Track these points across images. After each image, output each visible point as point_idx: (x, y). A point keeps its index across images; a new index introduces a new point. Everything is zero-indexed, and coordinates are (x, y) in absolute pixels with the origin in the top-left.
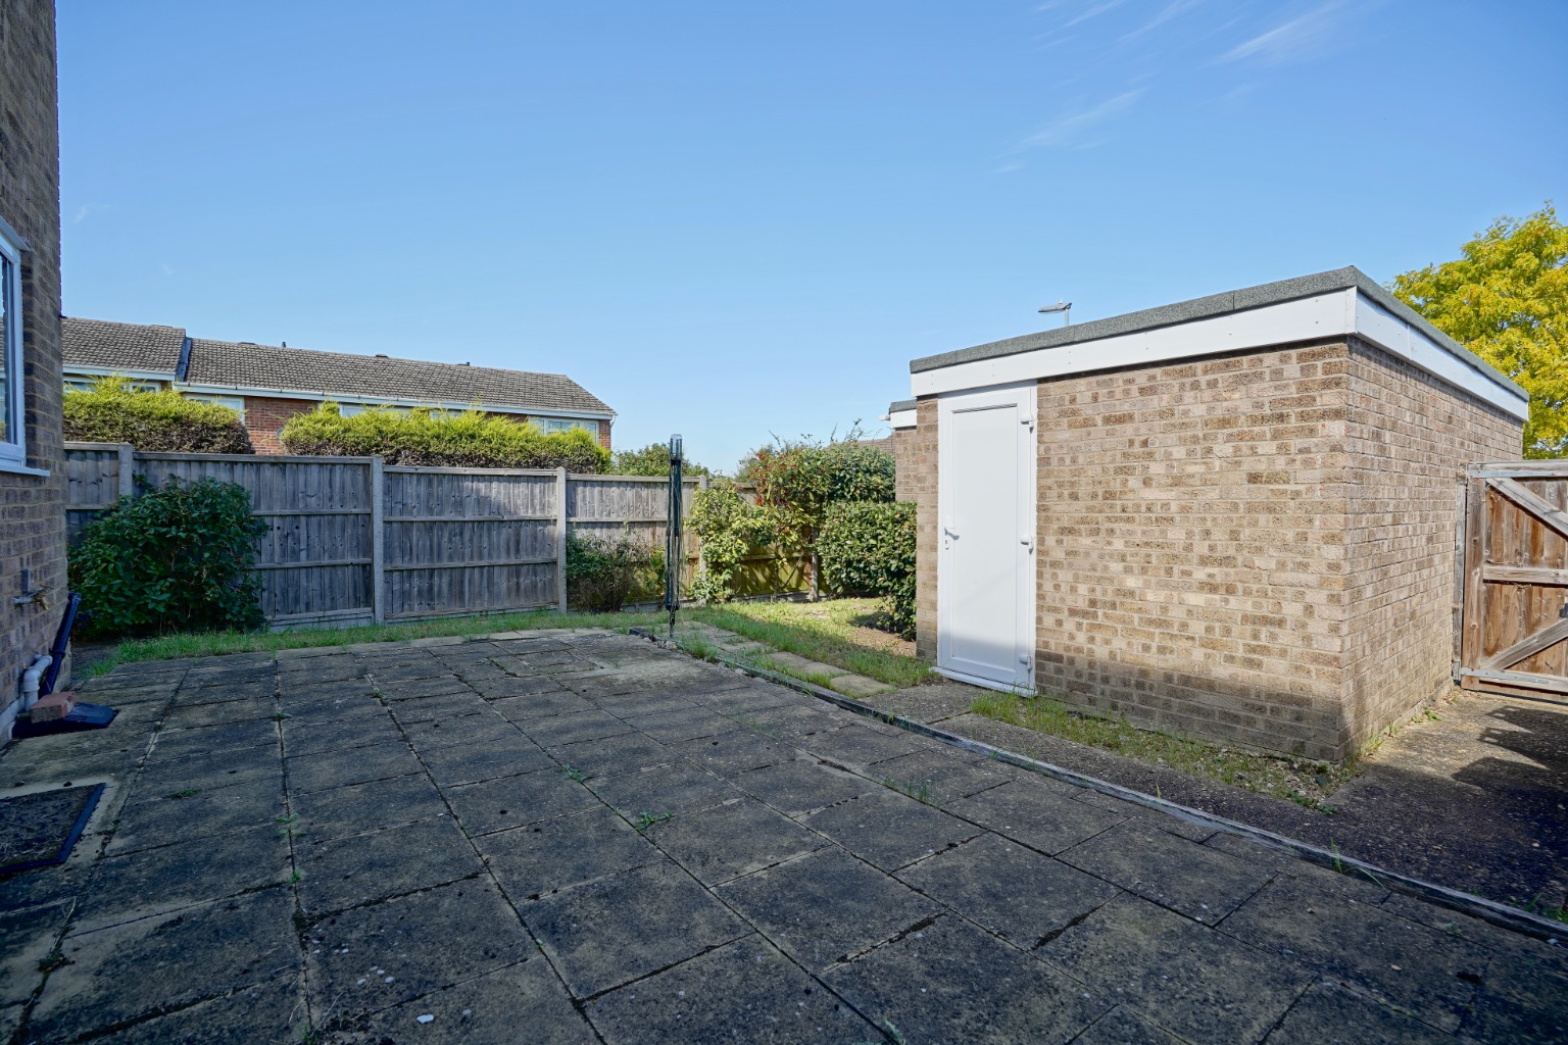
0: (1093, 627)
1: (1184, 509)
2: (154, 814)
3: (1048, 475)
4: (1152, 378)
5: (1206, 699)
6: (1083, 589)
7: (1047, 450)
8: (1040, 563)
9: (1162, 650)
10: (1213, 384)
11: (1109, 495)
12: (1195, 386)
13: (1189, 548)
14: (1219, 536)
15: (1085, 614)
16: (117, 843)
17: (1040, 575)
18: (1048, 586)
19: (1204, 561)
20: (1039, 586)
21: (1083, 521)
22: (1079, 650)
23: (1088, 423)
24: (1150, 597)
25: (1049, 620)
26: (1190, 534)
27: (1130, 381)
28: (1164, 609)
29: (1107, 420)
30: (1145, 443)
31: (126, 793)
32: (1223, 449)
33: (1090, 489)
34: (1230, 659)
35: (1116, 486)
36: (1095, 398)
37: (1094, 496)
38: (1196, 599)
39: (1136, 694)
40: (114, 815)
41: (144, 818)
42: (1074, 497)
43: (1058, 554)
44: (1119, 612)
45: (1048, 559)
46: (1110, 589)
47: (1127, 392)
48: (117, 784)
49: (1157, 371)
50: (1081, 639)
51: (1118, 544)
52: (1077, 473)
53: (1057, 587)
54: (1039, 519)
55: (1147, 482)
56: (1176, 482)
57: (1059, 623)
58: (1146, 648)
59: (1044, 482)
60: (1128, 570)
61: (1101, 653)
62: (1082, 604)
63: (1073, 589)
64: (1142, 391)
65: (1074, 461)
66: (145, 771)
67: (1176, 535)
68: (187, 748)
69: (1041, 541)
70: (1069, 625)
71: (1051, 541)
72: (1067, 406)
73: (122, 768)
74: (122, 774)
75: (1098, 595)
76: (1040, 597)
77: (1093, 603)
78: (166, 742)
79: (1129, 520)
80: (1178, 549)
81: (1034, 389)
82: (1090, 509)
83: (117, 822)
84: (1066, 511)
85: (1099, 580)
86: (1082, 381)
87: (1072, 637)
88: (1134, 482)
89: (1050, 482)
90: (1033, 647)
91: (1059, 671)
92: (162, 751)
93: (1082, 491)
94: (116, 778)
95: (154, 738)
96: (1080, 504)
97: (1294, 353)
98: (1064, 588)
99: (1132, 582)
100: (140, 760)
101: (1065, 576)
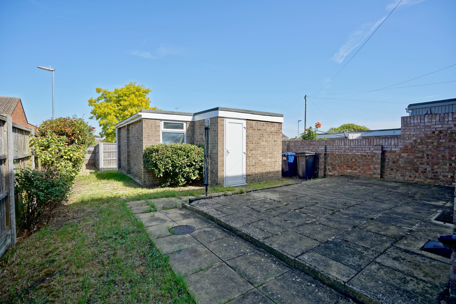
0: (255, 168)
1: (267, 145)
2: (425, 212)
3: (248, 139)
4: (263, 123)
5: (270, 175)
6: (254, 161)
7: (248, 134)
8: (247, 157)
9: (265, 169)
10: (270, 126)
11: (258, 143)
12: (268, 126)
13: (268, 152)
14: (271, 150)
15: (254, 166)
16: (434, 210)
17: (247, 159)
18: (248, 161)
19: (269, 154)
20: (246, 162)
21: (254, 148)
22: (253, 173)
23: (254, 130)
24: (263, 161)
25: (248, 168)
26: (268, 150)
27: (261, 123)
28: (265, 162)
29: (258, 130)
30: (263, 134)
31: (430, 217)
32: (271, 136)
33: (255, 142)
34: (272, 168)
35: (259, 142)
36: (256, 125)
37: (256, 143)
38: (268, 160)
39: (261, 177)
40: (434, 214)
41: (428, 212)
42: (252, 143)
43: (250, 155)
44: (259, 164)
45: (248, 156)
46: (258, 160)
47: (260, 125)
48: (431, 219)
49: (264, 122)
50: (254, 170)
51: (259, 152)
52: (253, 139)
53: (249, 161)
54: (246, 148)
55: (263, 141)
56: (266, 141)
57: (250, 168)
58: (263, 169)
59: (247, 140)
60: (260, 156)
61: (257, 172)
62: (254, 164)
63: (252, 161)
64: (262, 125)
65: (252, 136)
66: (423, 219)
67: (266, 150)
68: (407, 221)
69: (247, 152)
70: (252, 169)
71: (248, 152)
72: (251, 126)
73: (428, 223)
74: (429, 221)
75: (256, 162)
76: (247, 164)
77: (255, 163)
78: (412, 225)
79: (260, 148)
80: (267, 152)
81: (245, 121)
82: (255, 146)
83: (434, 213)
84: (251, 146)
85: (256, 159)
86: (254, 121)
87: (252, 170)
88: (261, 141)
89: (249, 140)
90: (245, 174)
91: (250, 178)
92: (415, 223)
93: (254, 142)
94: (431, 221)
95: (414, 228)
96: (254, 145)
97: (278, 124)
98: (251, 161)
99: (261, 158)
100: (423, 223)
101: (251, 159)
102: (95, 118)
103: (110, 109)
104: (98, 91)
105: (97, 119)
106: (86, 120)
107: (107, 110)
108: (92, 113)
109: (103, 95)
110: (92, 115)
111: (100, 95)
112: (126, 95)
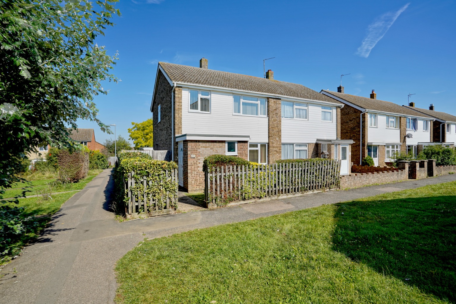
102: (131, 139)
103: (139, 135)
104: (133, 124)
105: (133, 140)
106: (127, 140)
107: (137, 135)
108: (130, 136)
109: (135, 126)
110: (130, 137)
111: (134, 126)
112: (148, 126)
